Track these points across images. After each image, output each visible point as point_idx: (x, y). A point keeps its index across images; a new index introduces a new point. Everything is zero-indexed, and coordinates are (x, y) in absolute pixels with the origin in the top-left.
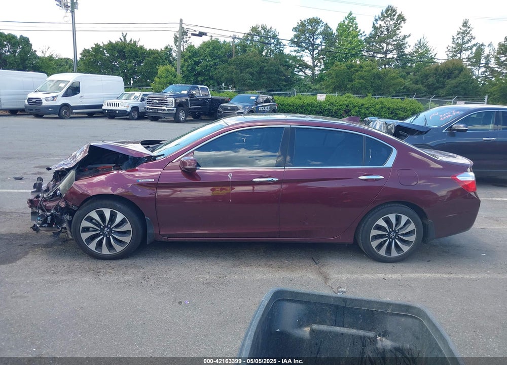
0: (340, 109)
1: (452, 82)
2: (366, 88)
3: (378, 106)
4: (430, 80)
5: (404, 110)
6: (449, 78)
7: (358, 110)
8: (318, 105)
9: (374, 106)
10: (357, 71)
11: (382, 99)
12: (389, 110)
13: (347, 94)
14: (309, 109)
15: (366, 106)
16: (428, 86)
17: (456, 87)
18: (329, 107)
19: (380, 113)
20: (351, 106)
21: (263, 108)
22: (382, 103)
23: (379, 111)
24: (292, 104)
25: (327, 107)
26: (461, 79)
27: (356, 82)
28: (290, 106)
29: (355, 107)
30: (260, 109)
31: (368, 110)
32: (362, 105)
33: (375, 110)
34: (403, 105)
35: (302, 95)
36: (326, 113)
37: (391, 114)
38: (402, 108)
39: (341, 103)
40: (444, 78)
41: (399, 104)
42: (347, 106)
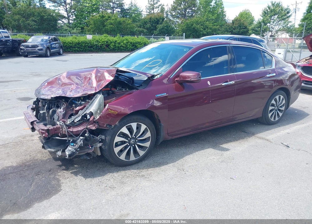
0: (103, 44)
1: (160, 26)
2: (114, 31)
3: (125, 42)
4: (148, 25)
5: (139, 43)
6: (158, 24)
7: (114, 44)
8: (89, 42)
9: (123, 41)
10: (107, 20)
11: (126, 37)
12: (131, 44)
13: (104, 35)
14: (83, 45)
15: (118, 42)
16: (147, 29)
17: (163, 29)
18: (96, 43)
19: (127, 46)
20: (109, 42)
21: (55, 45)
22: (127, 40)
23: (126, 45)
24: (71, 42)
25: (95, 43)
26: (164, 24)
27: (109, 27)
28: (70, 43)
29: (111, 42)
30: (53, 46)
31: (119, 44)
32: (116, 41)
33: (124, 44)
34: (139, 40)
35: (76, 36)
36: (95, 47)
37: (133, 46)
38: (138, 42)
39: (103, 40)
40: (155, 24)
41: (136, 40)
42: (107, 42)
